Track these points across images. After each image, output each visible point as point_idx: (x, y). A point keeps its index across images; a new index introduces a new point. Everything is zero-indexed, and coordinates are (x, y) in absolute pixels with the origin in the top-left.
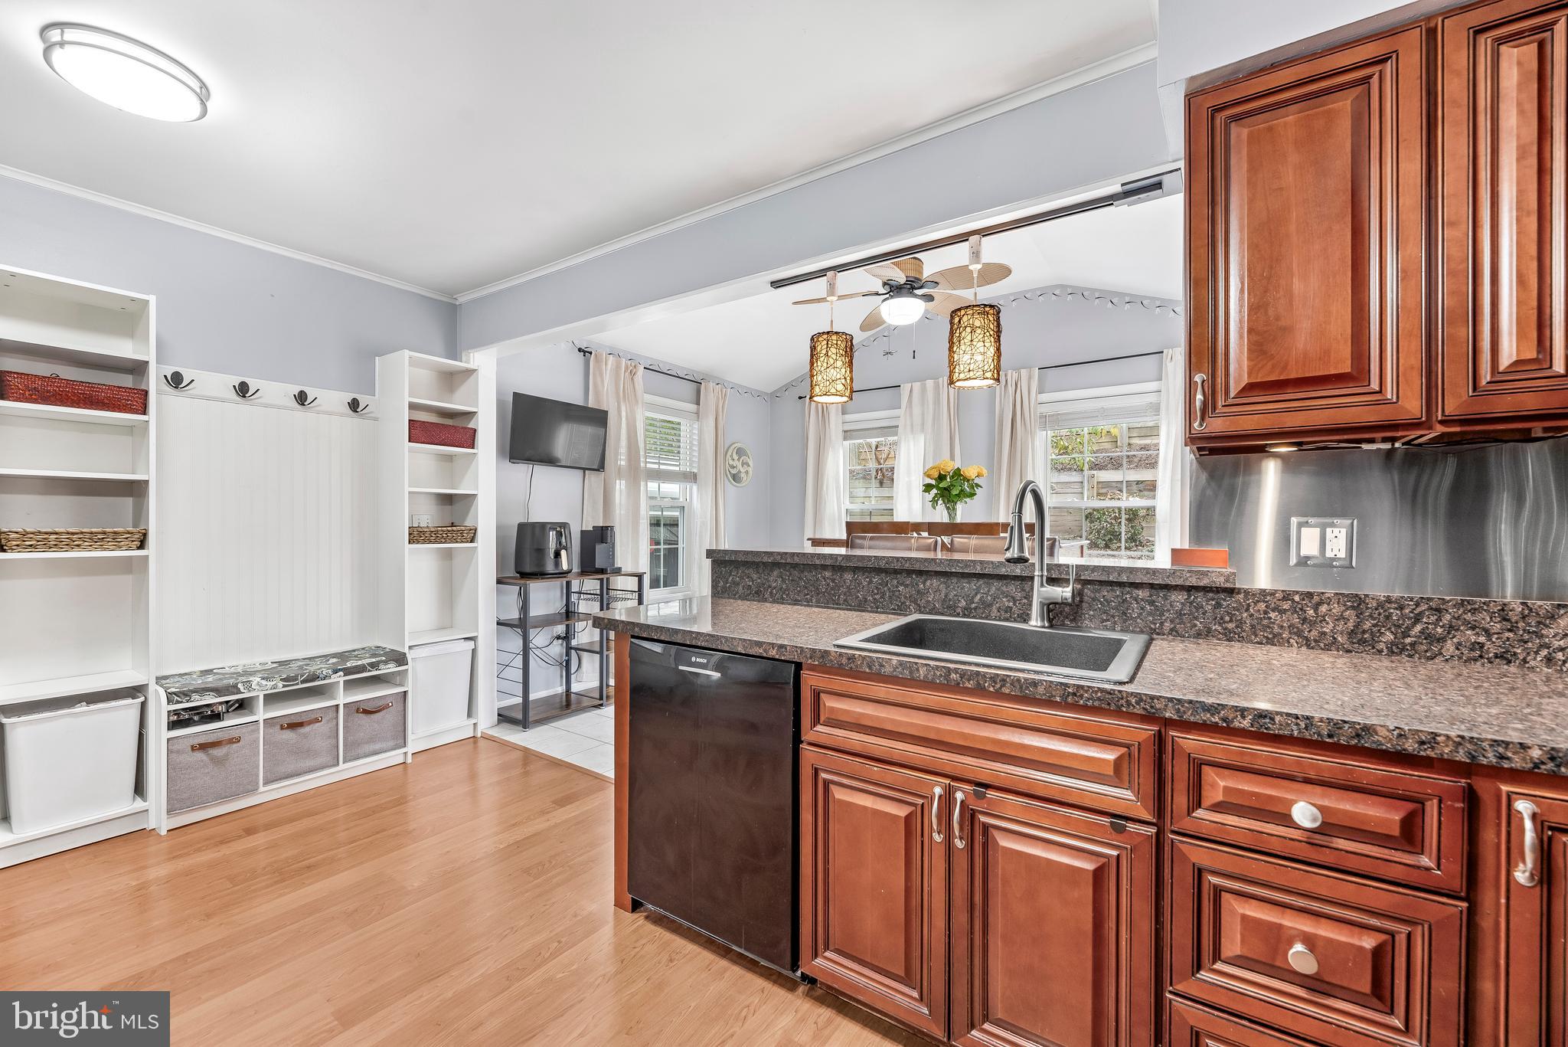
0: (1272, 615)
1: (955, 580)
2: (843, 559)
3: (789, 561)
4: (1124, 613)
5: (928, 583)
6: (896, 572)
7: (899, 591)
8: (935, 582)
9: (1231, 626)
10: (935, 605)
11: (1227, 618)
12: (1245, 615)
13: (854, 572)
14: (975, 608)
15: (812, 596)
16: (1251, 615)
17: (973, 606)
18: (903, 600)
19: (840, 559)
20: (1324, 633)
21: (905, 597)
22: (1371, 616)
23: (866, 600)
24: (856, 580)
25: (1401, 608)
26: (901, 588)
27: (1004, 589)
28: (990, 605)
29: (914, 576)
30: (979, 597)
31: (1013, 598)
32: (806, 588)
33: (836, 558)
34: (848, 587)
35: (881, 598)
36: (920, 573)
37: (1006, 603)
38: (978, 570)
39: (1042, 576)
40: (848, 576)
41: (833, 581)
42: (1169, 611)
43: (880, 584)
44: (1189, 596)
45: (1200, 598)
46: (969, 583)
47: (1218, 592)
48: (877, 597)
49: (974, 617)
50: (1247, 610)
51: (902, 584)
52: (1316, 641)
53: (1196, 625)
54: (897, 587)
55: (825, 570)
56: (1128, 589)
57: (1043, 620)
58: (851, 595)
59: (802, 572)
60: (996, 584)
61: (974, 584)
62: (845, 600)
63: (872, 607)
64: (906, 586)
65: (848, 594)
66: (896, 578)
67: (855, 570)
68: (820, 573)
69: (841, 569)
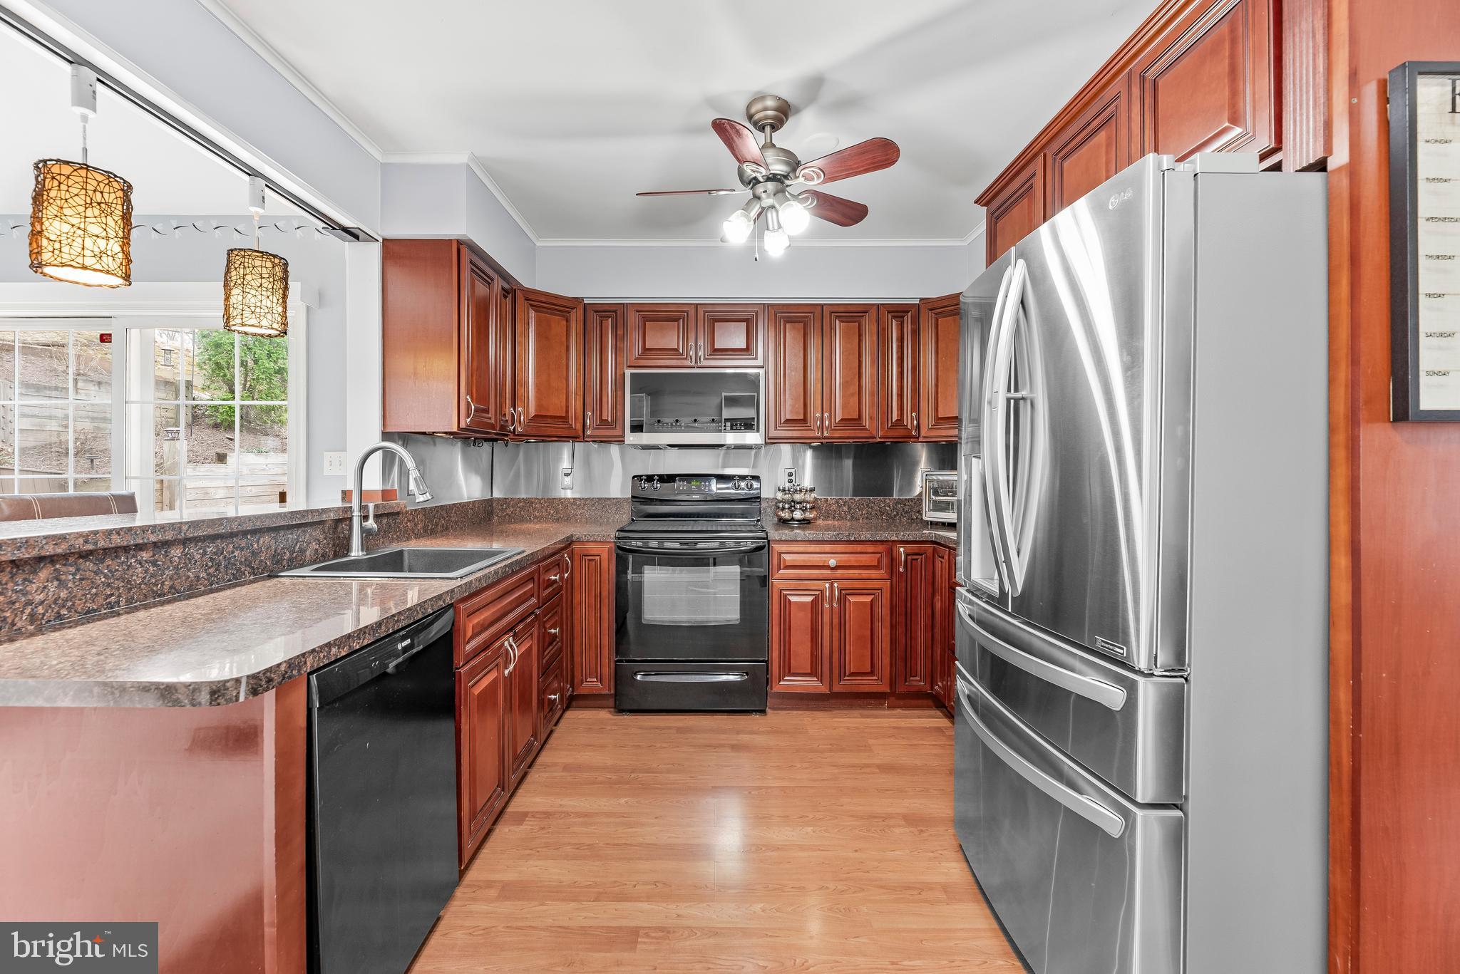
2: (189, 527)
3: (101, 544)
5: (261, 542)
6: (231, 535)
7: (235, 556)
8: (267, 539)
10: (266, 563)
14: (296, 557)
15: (119, 596)
17: (295, 555)
19: (185, 528)
21: (242, 564)
23: (198, 578)
24: (186, 555)
26: (236, 553)
27: (314, 533)
28: (306, 551)
29: (249, 537)
30: (298, 545)
32: (109, 585)
33: (180, 529)
34: (176, 568)
35: (216, 570)
37: (315, 546)
41: (154, 563)
43: (215, 554)
44: (387, 520)
45: (390, 519)
46: (291, 534)
48: (211, 571)
51: (237, 549)
53: (390, 537)
54: (233, 552)
55: (141, 550)
57: (362, 550)
58: (180, 577)
59: (102, 561)
61: (295, 534)
62: (171, 587)
63: (205, 586)
64: (242, 549)
65: (175, 577)
66: (233, 543)
67: (185, 542)
68: (133, 556)
69: (166, 544)
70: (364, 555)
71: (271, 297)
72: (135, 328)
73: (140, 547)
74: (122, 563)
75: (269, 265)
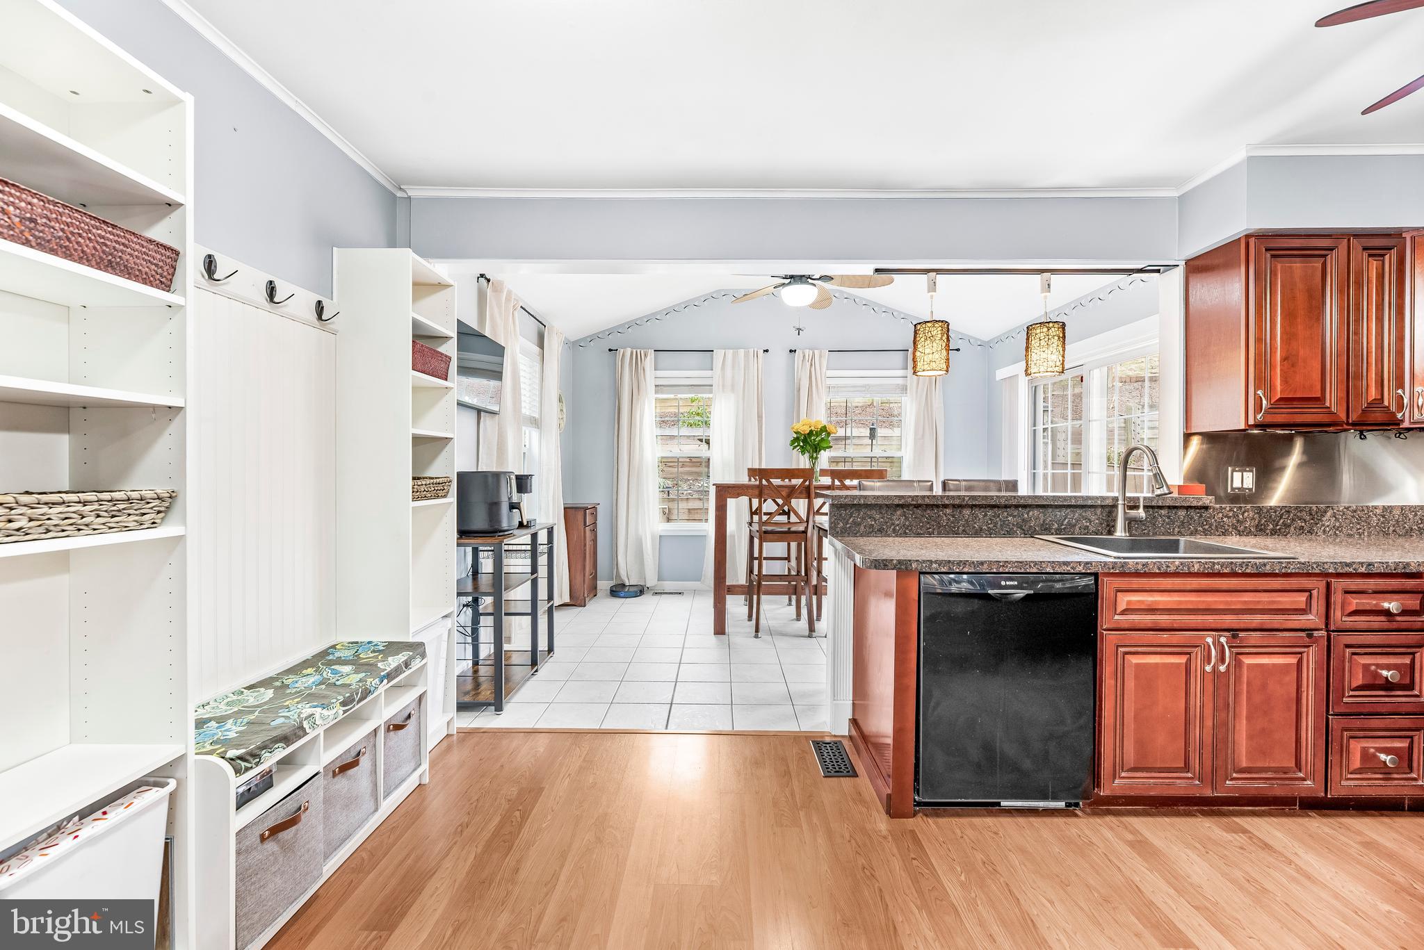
0: (1225, 519)
1: (1050, 510)
2: (969, 499)
3: (920, 502)
4: (1154, 525)
5: (1031, 514)
6: (1006, 507)
8: (1036, 512)
9: (1207, 527)
11: (1205, 523)
12: (1213, 520)
13: (972, 508)
14: (1064, 529)
15: (934, 529)
16: (1216, 521)
17: (1063, 527)
18: (1011, 527)
19: (967, 499)
20: (1246, 527)
21: (1013, 525)
22: (1264, 517)
23: (981, 529)
24: (973, 514)
25: (1275, 512)
26: (1010, 519)
27: (1084, 514)
28: (1075, 525)
29: (1020, 509)
30: (1067, 520)
31: (1089, 519)
32: (928, 523)
33: (964, 499)
34: (967, 521)
35: (994, 526)
36: (1025, 506)
37: (1085, 524)
38: (1073, 503)
39: (1124, 504)
40: (967, 512)
41: (953, 516)
42: (1177, 521)
43: (994, 516)
44: (1187, 512)
45: (1192, 512)
46: (1060, 511)
47: (1201, 509)
48: (991, 526)
49: (1064, 534)
50: (1214, 518)
51: (1010, 516)
52: (1243, 532)
53: (1190, 528)
54: (1007, 517)
55: (945, 508)
56: (1156, 510)
57: (1125, 532)
58: (969, 526)
59: (925, 511)
60: (1079, 511)
61: (1063, 512)
62: (964, 531)
63: (986, 534)
64: (1014, 516)
65: (966, 525)
66: (1007, 511)
67: (972, 507)
68: (941, 511)
69: (960, 506)
70: (1126, 536)
71: (1046, 351)
72: (1096, 368)
73: (945, 506)
74: (935, 513)
75: (1045, 330)
